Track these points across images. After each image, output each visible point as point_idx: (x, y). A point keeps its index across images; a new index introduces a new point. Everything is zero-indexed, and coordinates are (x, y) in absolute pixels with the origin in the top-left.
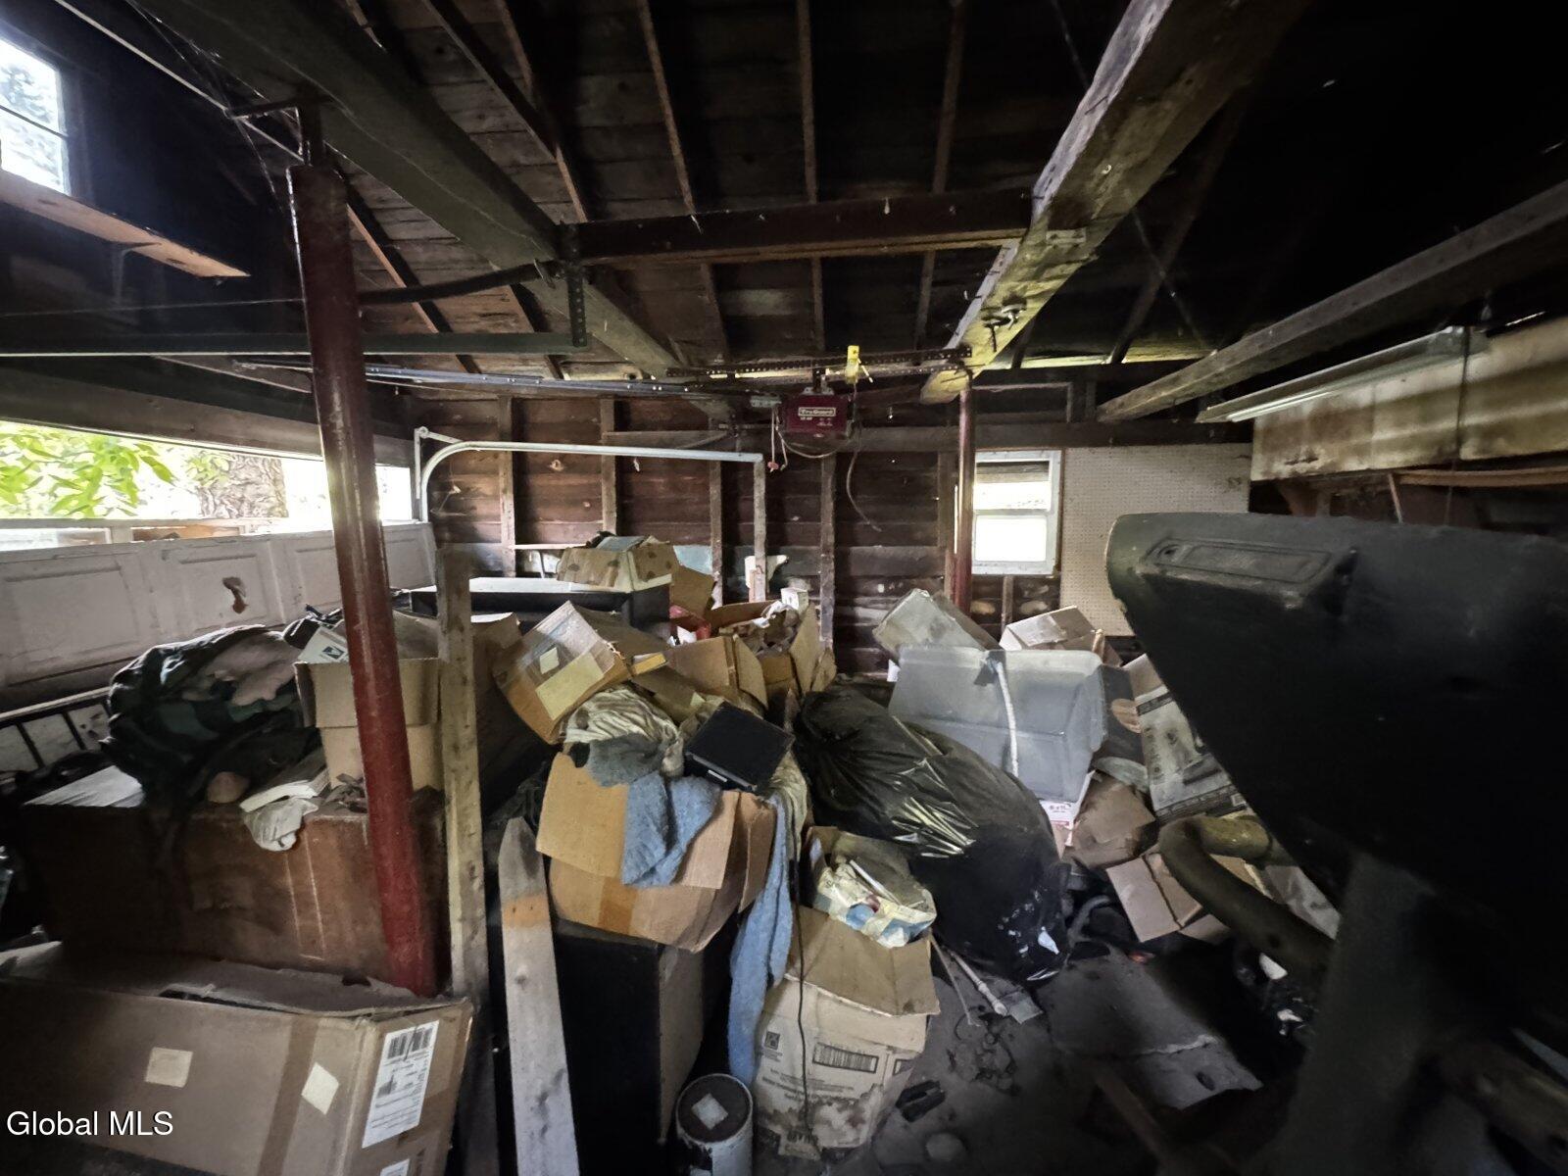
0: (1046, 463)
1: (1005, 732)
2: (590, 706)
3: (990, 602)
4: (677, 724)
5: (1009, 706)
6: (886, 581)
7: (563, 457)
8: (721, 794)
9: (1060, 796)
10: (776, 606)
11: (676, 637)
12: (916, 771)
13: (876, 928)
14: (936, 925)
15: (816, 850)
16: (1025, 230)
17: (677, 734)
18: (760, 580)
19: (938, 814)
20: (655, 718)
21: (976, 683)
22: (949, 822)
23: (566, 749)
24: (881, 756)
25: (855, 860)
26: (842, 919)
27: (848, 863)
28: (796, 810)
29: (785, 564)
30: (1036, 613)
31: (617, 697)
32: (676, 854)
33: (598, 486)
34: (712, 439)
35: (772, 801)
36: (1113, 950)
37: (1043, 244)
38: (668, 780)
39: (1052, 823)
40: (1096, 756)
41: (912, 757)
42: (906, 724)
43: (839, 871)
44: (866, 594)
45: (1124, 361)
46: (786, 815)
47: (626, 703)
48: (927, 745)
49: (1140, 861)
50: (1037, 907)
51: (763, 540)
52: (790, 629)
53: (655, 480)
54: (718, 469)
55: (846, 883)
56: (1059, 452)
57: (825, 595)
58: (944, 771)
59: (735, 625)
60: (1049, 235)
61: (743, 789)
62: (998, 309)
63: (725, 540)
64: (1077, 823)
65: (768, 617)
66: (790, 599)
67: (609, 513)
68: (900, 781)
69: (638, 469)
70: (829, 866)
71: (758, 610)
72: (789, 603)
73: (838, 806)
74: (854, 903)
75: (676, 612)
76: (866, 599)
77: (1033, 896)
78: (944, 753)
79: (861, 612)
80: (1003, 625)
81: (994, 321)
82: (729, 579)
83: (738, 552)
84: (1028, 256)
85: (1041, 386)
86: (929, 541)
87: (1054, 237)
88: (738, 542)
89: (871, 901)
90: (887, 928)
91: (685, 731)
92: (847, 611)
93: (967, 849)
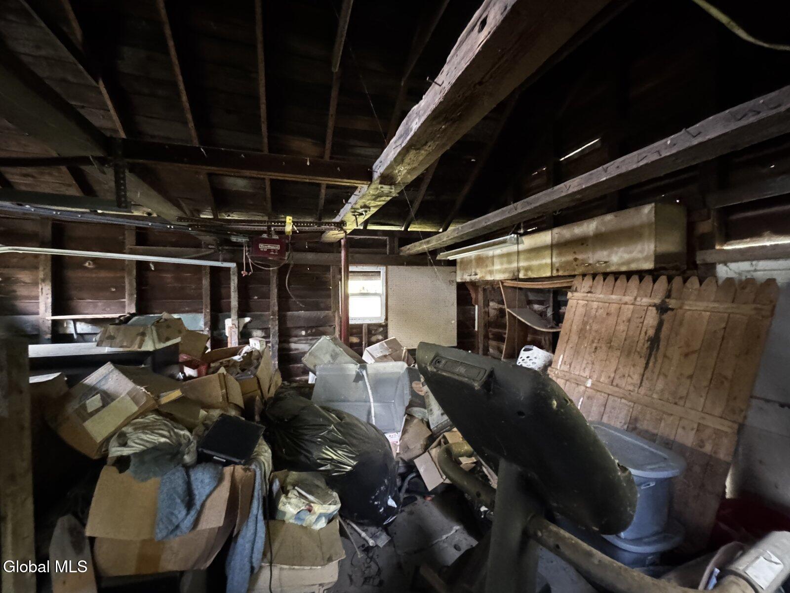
0: (380, 272)
1: (368, 404)
2: (128, 429)
3: (357, 337)
4: (191, 431)
5: (370, 392)
6: (306, 329)
7: (94, 260)
8: (222, 470)
9: (394, 430)
10: (247, 349)
11: (183, 372)
12: (328, 432)
13: (310, 521)
14: (341, 511)
15: (276, 485)
16: (369, 182)
17: (191, 438)
18: (234, 332)
19: (340, 452)
20: (176, 430)
21: (354, 381)
22: (345, 455)
23: (109, 461)
24: (310, 427)
25: (297, 486)
26: (292, 521)
27: (294, 488)
28: (266, 468)
29: (250, 322)
30: (378, 341)
31: (147, 421)
32: (193, 513)
33: (124, 278)
34: (203, 254)
35: (253, 467)
36: (419, 498)
37: (377, 189)
38: (187, 468)
39: (391, 444)
40: (407, 408)
41: (326, 425)
42: (320, 407)
43: (290, 495)
44: (296, 336)
45: (409, 230)
46: (261, 473)
47: (155, 424)
48: (332, 417)
49: (427, 453)
50: (387, 487)
51: (237, 309)
52: (255, 361)
53: (164, 275)
54: (208, 271)
55: (294, 500)
56: (385, 267)
57: (273, 338)
58: (342, 430)
59: (220, 361)
60: (380, 186)
61: (236, 463)
62: (358, 209)
63: (212, 310)
64: (401, 441)
65: (242, 355)
66: (255, 344)
67: (131, 295)
68: (320, 438)
69: (153, 269)
70: (284, 493)
71: (235, 352)
72: (254, 346)
73: (288, 458)
74: (299, 510)
75: (183, 357)
76: (296, 339)
77: (384, 482)
78: (341, 420)
79: (293, 346)
80: (364, 348)
81: (356, 214)
82: (215, 332)
83: (221, 317)
84: (371, 192)
85: (376, 237)
86: (328, 308)
87: (382, 187)
88: (221, 311)
89: (307, 507)
90: (317, 519)
91: (197, 435)
92: (285, 345)
93: (354, 467)
